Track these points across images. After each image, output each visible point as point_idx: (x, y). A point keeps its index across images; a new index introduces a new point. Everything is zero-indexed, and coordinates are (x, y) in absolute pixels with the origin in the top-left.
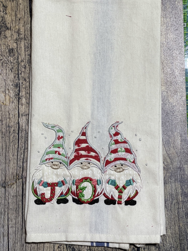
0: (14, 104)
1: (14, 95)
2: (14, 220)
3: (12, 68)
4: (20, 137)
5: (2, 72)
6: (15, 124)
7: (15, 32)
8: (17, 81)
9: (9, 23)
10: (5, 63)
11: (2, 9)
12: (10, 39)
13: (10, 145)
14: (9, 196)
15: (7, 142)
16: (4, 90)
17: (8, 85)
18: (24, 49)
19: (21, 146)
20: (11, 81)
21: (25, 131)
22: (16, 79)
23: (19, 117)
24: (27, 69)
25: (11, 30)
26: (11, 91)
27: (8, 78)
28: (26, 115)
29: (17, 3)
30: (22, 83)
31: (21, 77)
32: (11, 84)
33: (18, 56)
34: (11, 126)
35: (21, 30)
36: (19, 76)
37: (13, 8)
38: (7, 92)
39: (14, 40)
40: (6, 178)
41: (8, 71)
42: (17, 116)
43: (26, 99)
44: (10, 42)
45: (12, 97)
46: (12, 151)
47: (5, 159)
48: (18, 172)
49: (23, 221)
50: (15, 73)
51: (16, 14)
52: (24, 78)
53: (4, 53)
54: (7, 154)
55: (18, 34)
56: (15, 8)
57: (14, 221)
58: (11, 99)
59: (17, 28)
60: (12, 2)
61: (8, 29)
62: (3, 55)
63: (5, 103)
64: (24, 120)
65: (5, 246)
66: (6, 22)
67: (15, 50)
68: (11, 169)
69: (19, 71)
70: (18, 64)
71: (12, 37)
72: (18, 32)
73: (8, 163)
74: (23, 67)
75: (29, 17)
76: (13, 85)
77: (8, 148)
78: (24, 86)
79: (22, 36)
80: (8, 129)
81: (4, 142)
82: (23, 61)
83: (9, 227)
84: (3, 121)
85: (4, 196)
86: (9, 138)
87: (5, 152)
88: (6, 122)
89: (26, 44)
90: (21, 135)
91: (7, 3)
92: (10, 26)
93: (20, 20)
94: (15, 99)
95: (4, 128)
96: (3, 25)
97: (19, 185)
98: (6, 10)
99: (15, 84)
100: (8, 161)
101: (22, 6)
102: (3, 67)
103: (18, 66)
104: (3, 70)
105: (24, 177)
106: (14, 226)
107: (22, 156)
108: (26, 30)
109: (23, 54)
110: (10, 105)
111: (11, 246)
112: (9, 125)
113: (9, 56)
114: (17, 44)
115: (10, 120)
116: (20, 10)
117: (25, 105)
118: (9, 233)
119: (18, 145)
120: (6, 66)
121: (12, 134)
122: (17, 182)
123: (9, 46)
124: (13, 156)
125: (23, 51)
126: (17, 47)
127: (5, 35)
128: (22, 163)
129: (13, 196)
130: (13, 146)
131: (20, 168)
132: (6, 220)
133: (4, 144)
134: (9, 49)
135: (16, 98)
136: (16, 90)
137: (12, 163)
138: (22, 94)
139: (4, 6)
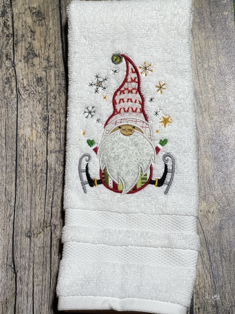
0: (41, 139)
1: (42, 129)
2: (40, 276)
3: (41, 99)
4: (48, 178)
5: (29, 104)
6: (43, 163)
7: (44, 59)
8: (46, 113)
9: (37, 50)
10: (32, 94)
11: (30, 34)
12: (38, 67)
13: (36, 187)
14: (34, 247)
15: (33, 184)
16: (30, 124)
17: (35, 117)
18: (54, 78)
19: (50, 188)
20: (39, 113)
21: (54, 171)
22: (45, 111)
23: (47, 155)
24: (57, 100)
25: (39, 57)
26: (39, 125)
27: (35, 110)
28: (56, 152)
29: (47, 27)
30: (52, 116)
31: (50, 109)
32: (38, 117)
33: (47, 85)
34: (38, 164)
35: (51, 57)
36: (48, 107)
37: (42, 33)
38: (34, 126)
39: (43, 68)
40: (32, 225)
41: (35, 102)
42: (46, 153)
43: (56, 133)
44: (38, 71)
45: (39, 131)
46: (39, 194)
47: (30, 203)
48: (46, 219)
49: (51, 278)
50: (43, 105)
51: (45, 39)
52: (54, 110)
53: (31, 83)
54: (33, 198)
55: (47, 62)
56: (45, 33)
57: (40, 278)
58: (39, 134)
59: (46, 55)
60: (41, 27)
61: (36, 56)
62: (30, 85)
63: (31, 138)
64: (53, 158)
65: (29, 309)
66: (34, 49)
67: (44, 79)
68: (38, 215)
69: (48, 103)
70: (47, 94)
71: (41, 65)
72: (48, 60)
73: (34, 208)
74: (52, 98)
75: (61, 42)
76: (41, 118)
77: (35, 191)
78: (54, 118)
79: (52, 64)
80: (34, 168)
81: (30, 184)
82: (53, 91)
83: (34, 285)
84: (29, 159)
85: (28, 247)
86: (36, 179)
87: (30, 196)
88: (32, 161)
89: (57, 72)
90: (50, 175)
91: (35, 28)
92: (38, 53)
93: (50, 46)
94: (43, 134)
95: (29, 167)
96: (30, 52)
97: (47, 234)
98: (34, 35)
99: (43, 116)
100: (34, 206)
101: (53, 30)
102: (30, 98)
103: (47, 97)
104: (29, 101)
105: (53, 225)
106: (40, 283)
107: (51, 199)
108: (56, 56)
109: (53, 83)
110: (37, 141)
111: (36, 309)
112: (35, 163)
113: (36, 85)
114: (46, 73)
115: (37, 158)
116: (49, 36)
117: (54, 140)
118: (34, 292)
119: (46, 187)
120: (34, 97)
121: (39, 174)
122: (44, 230)
123: (37, 75)
124: (40, 200)
125: (53, 79)
126: (46, 76)
127: (32, 63)
128: (50, 208)
129: (40, 248)
130: (40, 188)
131: (49, 213)
132: (31, 277)
133: (29, 186)
134: (37, 78)
135: (44, 132)
136: (44, 123)
137: (39, 208)
138: (51, 128)
139: (31, 31)
